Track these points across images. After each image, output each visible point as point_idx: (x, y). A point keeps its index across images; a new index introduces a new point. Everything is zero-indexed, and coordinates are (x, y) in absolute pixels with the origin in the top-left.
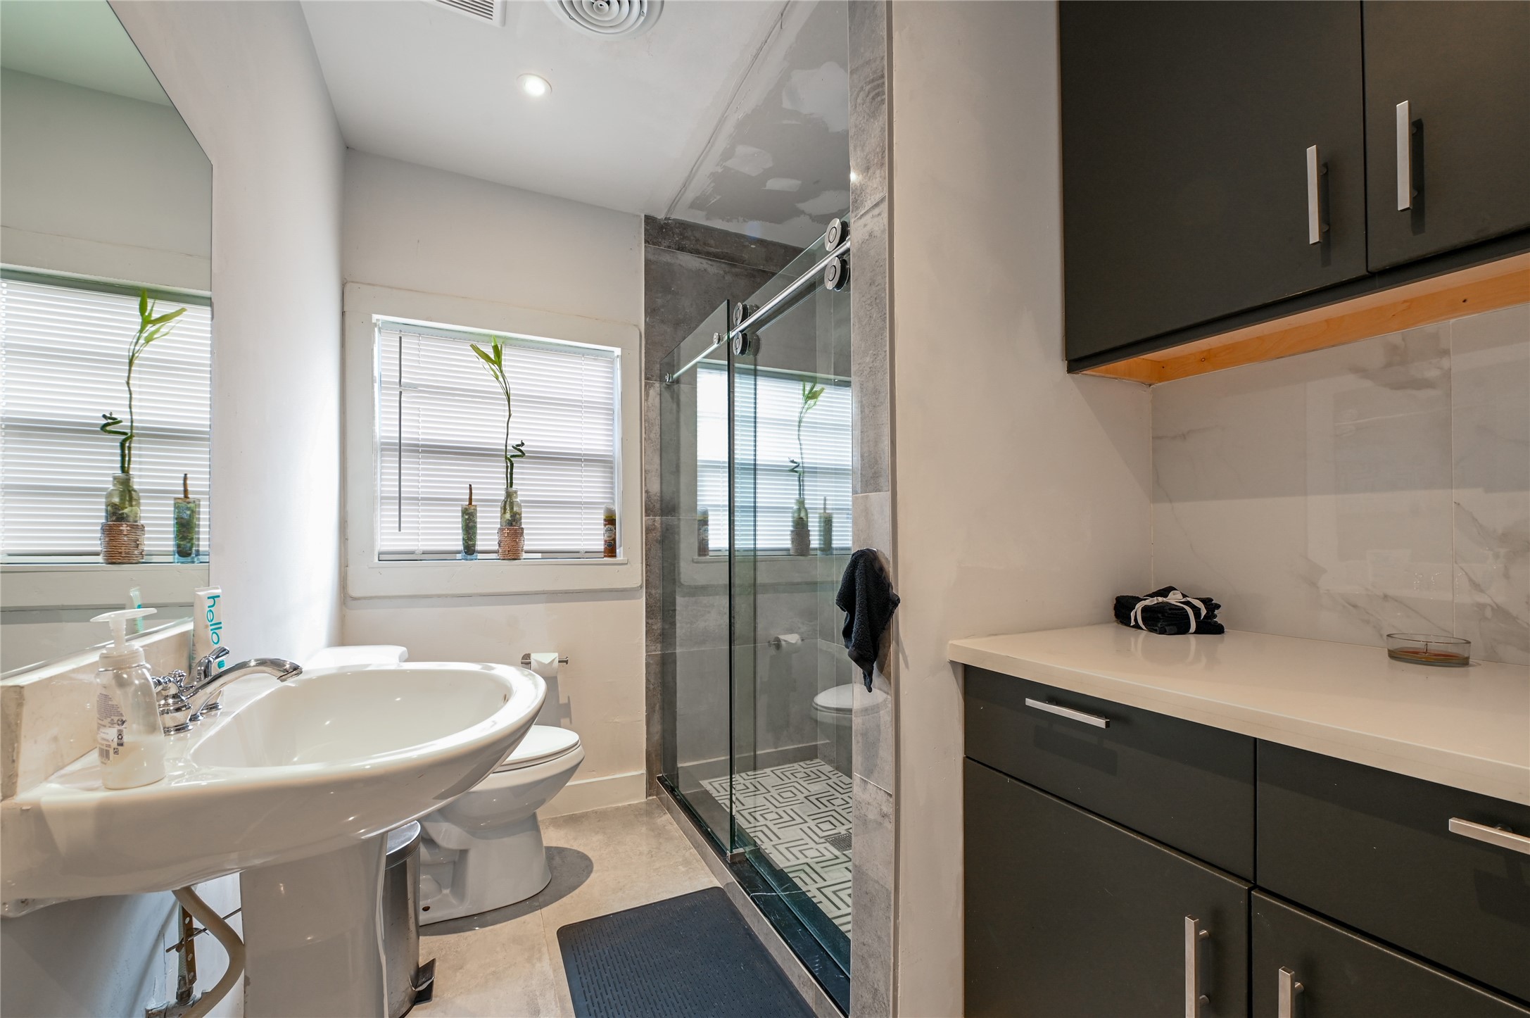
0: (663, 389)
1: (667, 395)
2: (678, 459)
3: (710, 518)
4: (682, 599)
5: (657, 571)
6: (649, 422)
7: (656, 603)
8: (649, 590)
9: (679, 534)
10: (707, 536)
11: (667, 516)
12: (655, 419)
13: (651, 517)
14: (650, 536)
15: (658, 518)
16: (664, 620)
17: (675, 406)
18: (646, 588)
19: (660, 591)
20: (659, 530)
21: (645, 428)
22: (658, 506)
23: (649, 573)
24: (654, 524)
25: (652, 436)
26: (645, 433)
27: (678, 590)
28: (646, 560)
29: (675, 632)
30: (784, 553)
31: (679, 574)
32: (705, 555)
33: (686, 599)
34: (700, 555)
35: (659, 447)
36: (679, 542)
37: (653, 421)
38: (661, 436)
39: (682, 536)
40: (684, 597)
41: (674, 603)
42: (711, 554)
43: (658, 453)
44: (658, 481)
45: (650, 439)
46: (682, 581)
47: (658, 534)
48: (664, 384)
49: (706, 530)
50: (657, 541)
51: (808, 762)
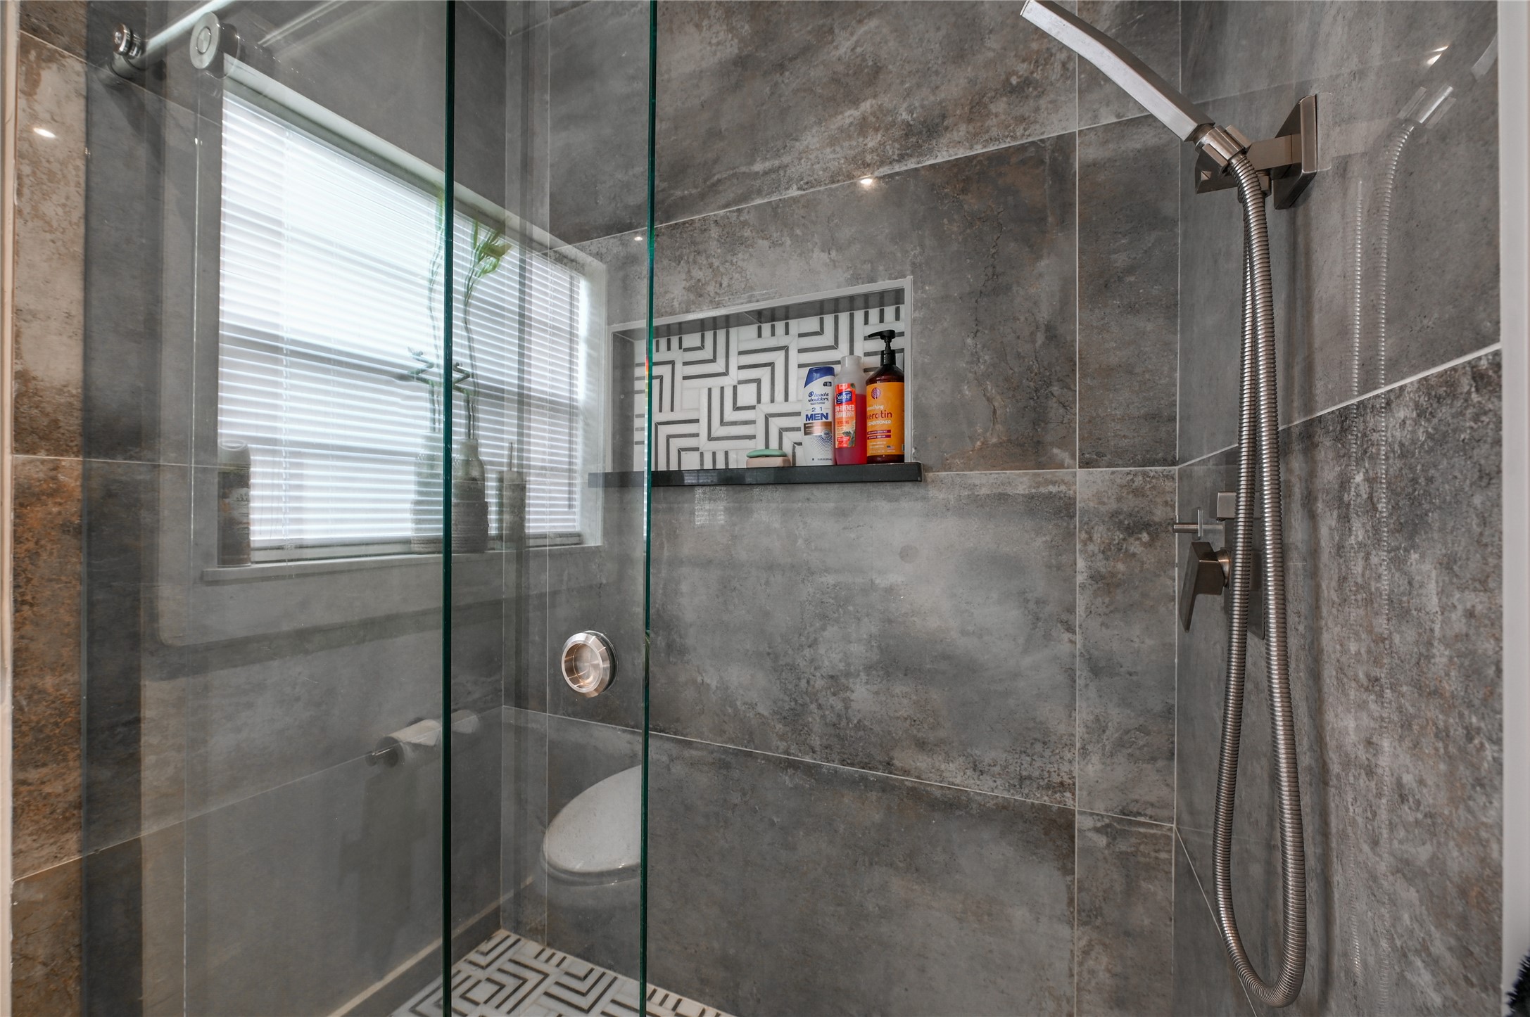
0: (98, 88)
1: (114, 111)
2: (156, 300)
3: (253, 469)
4: (166, 685)
5: (68, 619)
6: (35, 164)
7: (61, 714)
8: (27, 682)
9: (153, 507)
10: (247, 515)
11: (106, 456)
12: (63, 164)
13: (42, 456)
14: (37, 514)
15: (71, 462)
16: (93, 756)
17: (143, 152)
18: (16, 674)
19: (78, 676)
20: (78, 494)
21: (19, 177)
22: (72, 423)
23: (28, 629)
24: (54, 479)
25: (50, 209)
26: (19, 193)
27: (147, 662)
28: (16, 587)
29: (138, 782)
30: (398, 548)
31: (154, 617)
32: (240, 562)
33: (182, 682)
34: (223, 562)
35: (78, 249)
36: (154, 530)
37: (55, 167)
38: (87, 217)
39: (165, 513)
40: (172, 675)
41: (133, 702)
42: (256, 556)
43: (77, 268)
44: (77, 350)
45: (37, 215)
46: (165, 636)
47: (73, 508)
48: (106, 72)
49: (246, 499)
50: (65, 528)
51: (485, 947)
